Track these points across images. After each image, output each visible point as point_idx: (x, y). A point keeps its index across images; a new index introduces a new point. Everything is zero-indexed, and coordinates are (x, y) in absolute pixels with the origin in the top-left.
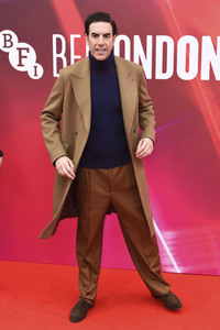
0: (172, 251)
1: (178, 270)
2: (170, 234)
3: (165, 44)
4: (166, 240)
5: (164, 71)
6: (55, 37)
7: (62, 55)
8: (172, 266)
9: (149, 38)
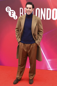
0: (50, 65)
1: (51, 69)
2: (49, 60)
3: (49, 11)
4: (48, 62)
5: (49, 18)
6: (20, 8)
7: (22, 13)
8: (50, 68)
9: (45, 9)
